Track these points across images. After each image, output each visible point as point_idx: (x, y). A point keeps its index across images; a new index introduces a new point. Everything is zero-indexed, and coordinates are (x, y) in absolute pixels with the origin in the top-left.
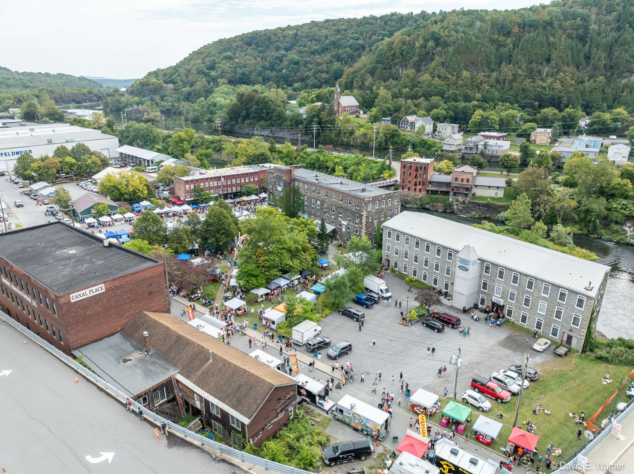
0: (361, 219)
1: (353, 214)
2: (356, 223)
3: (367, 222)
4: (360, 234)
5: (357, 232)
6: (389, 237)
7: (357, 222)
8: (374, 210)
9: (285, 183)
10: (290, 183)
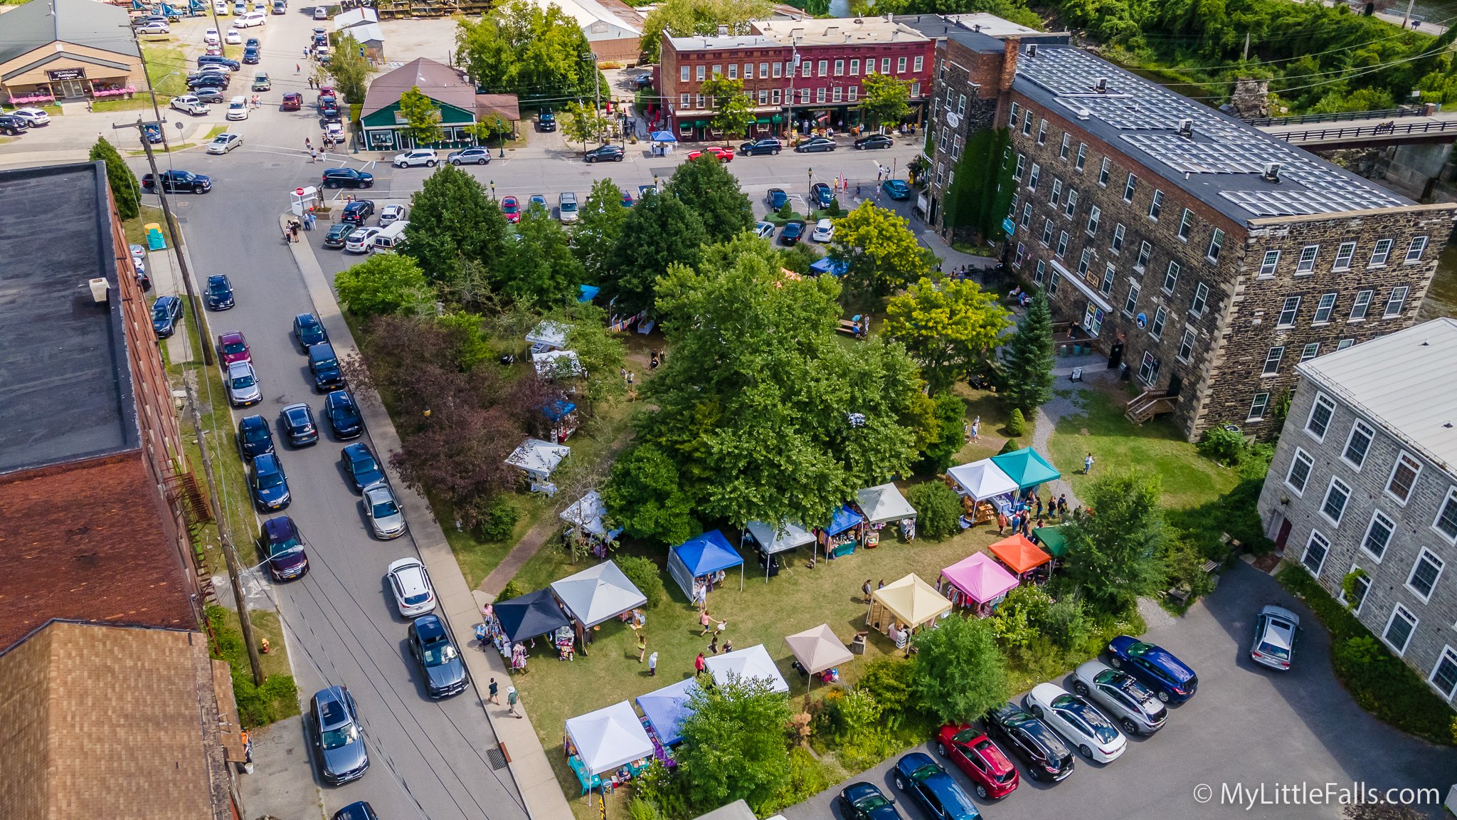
0: (1215, 309)
1: (1190, 276)
2: (1192, 320)
3: (1238, 328)
4: (1196, 367)
5: (1186, 353)
6: (1318, 428)
7: (1198, 316)
8: (1287, 280)
9: (972, 104)
10: (992, 104)
